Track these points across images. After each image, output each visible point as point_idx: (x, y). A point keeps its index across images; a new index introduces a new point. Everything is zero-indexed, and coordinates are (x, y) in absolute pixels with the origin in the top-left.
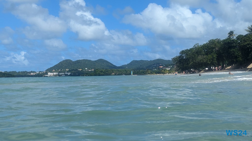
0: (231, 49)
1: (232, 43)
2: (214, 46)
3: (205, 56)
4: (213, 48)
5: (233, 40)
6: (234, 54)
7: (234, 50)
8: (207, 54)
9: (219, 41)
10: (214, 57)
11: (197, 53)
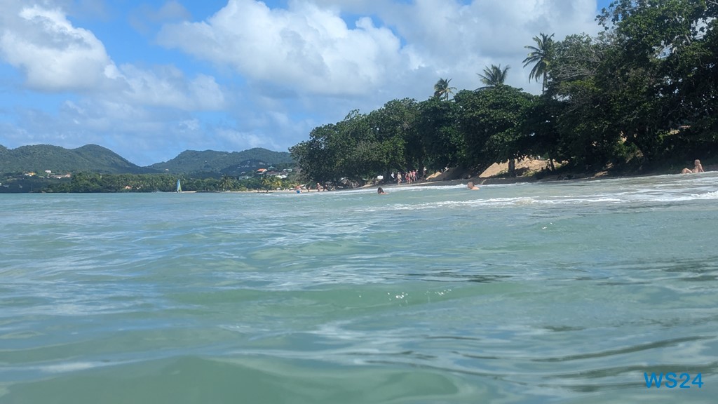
0: (441, 126)
1: (444, 111)
2: (397, 118)
3: (375, 145)
4: (395, 123)
5: (447, 104)
6: (448, 140)
7: (448, 129)
8: (380, 140)
9: (410, 106)
10: (397, 147)
11: (354, 134)
